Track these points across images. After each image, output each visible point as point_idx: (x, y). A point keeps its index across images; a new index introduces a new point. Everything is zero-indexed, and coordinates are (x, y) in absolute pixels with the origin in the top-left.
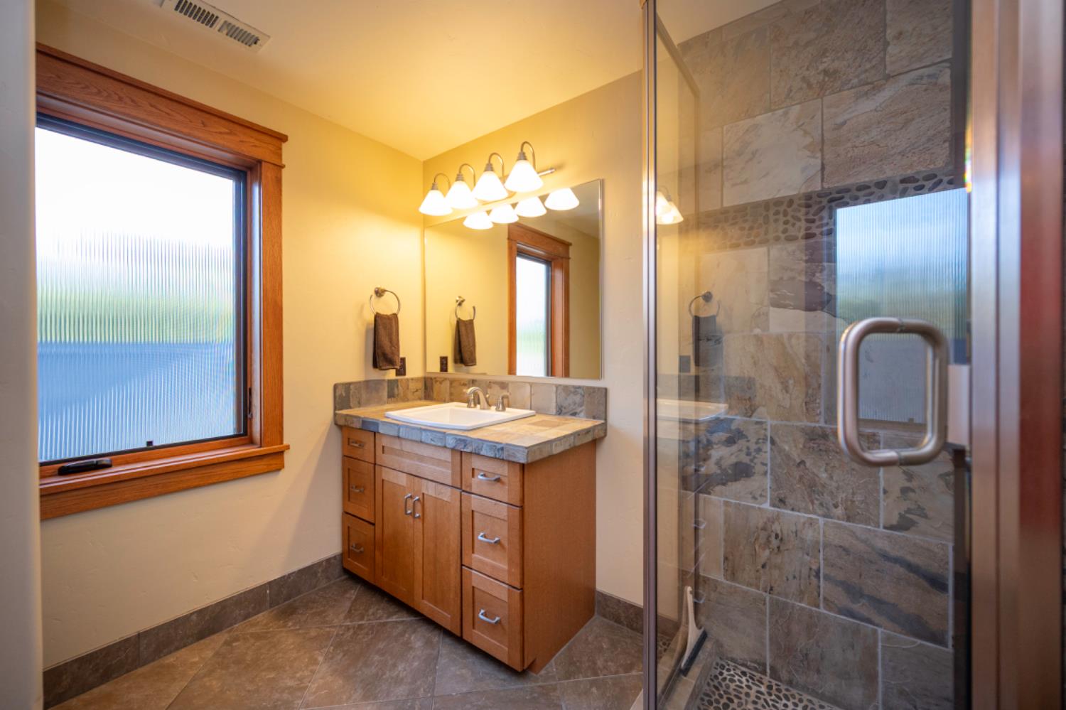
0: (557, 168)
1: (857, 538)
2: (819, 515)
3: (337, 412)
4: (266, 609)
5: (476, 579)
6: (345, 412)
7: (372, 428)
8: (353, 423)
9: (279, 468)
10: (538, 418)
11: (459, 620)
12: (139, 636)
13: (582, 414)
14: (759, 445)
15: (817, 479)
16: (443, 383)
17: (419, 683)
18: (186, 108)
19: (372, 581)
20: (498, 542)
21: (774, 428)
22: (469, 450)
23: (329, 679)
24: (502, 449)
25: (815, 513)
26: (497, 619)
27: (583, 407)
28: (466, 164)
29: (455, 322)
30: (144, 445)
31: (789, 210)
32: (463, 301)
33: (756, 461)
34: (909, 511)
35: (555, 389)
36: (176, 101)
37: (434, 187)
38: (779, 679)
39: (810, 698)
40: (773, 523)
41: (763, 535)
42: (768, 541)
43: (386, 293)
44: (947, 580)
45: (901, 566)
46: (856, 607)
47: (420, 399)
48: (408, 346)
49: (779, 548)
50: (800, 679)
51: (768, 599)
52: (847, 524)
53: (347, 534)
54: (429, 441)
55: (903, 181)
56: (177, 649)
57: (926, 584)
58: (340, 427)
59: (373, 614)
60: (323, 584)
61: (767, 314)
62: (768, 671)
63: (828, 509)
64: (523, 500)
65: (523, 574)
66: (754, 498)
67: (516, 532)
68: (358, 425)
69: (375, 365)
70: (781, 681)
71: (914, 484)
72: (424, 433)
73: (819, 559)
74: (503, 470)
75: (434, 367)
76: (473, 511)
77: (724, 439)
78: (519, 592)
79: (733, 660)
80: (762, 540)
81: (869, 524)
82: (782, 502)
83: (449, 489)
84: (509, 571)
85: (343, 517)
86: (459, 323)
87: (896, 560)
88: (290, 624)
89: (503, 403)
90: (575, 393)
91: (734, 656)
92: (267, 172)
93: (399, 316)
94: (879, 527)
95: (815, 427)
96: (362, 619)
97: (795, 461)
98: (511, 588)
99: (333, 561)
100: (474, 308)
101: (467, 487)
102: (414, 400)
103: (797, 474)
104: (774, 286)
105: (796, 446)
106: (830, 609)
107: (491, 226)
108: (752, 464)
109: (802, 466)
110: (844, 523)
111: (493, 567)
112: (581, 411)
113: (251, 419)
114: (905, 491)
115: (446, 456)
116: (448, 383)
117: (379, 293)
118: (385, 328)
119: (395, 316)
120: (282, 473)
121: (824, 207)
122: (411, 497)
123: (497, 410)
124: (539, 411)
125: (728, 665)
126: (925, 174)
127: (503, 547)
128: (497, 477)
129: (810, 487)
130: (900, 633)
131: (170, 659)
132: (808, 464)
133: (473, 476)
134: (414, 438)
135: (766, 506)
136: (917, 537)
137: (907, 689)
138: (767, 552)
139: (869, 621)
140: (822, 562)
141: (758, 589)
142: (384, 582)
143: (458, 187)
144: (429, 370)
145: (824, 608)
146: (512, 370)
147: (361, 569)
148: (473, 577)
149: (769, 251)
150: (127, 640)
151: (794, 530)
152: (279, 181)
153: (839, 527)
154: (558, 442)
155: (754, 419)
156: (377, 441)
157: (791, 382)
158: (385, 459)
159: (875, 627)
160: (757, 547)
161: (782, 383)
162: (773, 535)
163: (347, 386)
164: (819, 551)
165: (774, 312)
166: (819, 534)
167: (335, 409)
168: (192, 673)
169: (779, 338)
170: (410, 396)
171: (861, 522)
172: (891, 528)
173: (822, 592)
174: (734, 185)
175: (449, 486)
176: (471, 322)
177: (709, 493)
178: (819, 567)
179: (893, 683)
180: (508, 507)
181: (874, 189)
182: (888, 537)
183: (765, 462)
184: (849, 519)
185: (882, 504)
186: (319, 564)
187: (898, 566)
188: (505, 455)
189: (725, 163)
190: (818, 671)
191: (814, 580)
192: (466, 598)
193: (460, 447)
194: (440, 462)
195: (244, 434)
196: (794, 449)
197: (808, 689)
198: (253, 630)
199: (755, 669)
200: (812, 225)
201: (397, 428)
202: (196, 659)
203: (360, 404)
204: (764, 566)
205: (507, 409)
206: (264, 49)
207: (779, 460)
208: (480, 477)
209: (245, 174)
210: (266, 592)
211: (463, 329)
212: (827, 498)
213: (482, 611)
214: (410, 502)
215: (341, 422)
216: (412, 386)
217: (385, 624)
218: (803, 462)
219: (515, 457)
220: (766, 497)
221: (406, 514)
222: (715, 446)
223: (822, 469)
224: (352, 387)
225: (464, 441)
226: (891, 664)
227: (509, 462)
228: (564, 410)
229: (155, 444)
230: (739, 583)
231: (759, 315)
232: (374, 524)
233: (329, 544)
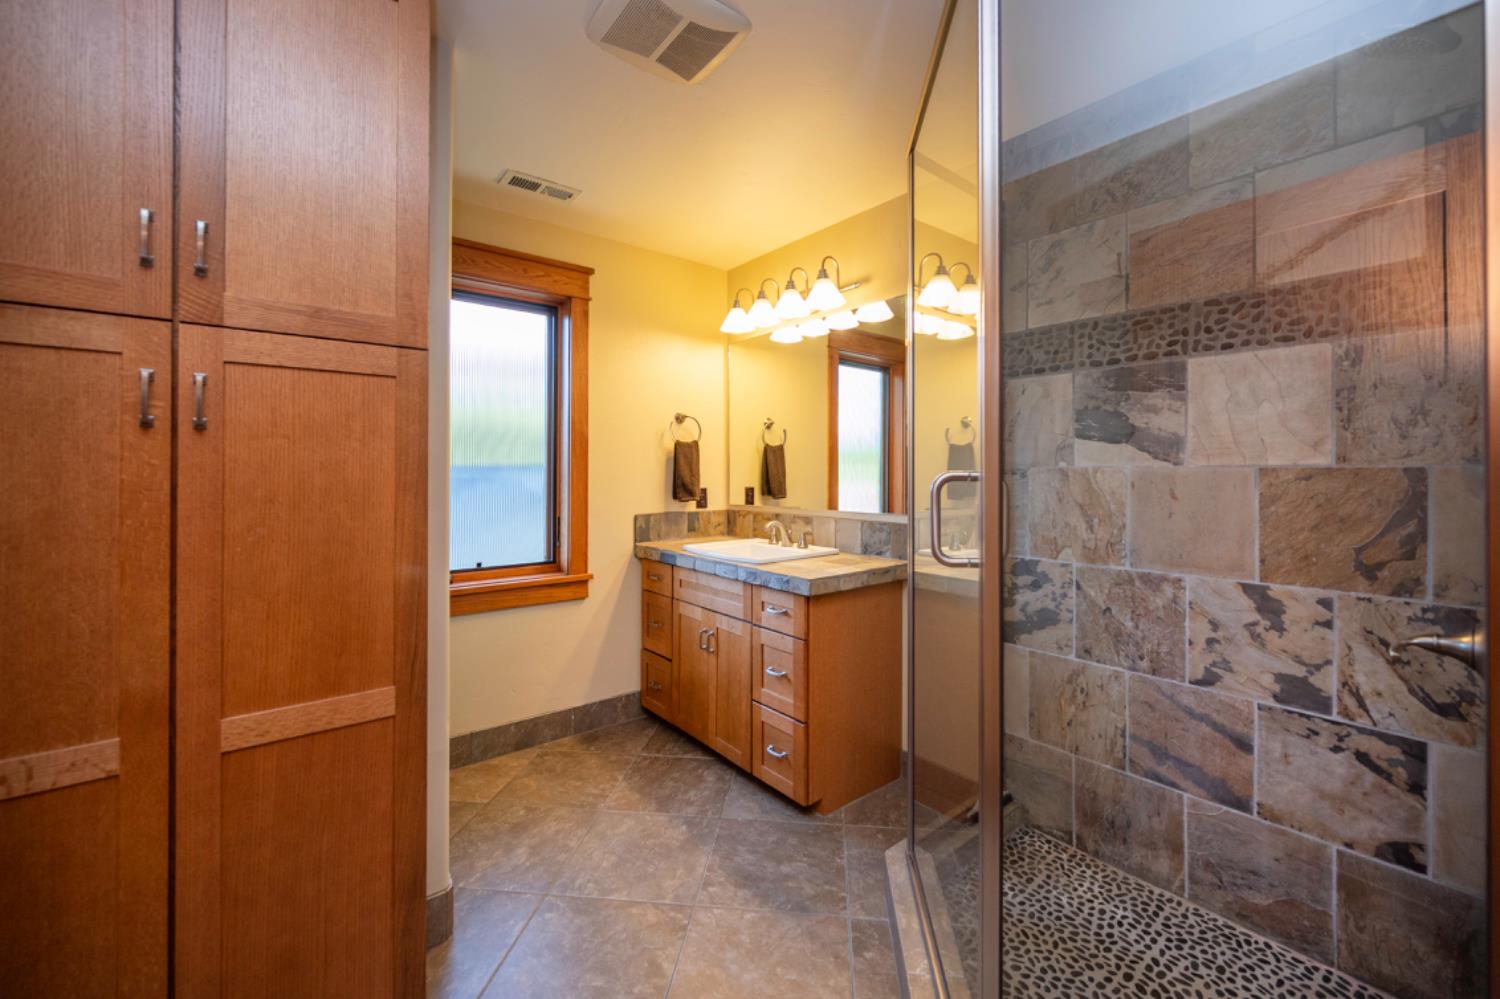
0: (864, 280)
1: (1163, 694)
2: (1124, 668)
3: (638, 544)
4: (570, 735)
5: (766, 715)
6: (645, 544)
7: (670, 561)
8: (651, 555)
9: (583, 597)
10: (843, 556)
11: (749, 757)
12: (473, 735)
13: (888, 554)
14: (1065, 590)
15: (1122, 627)
16: (747, 517)
17: (708, 807)
18: (511, 259)
19: (669, 720)
20: (785, 676)
21: (1081, 572)
22: (758, 583)
23: (627, 792)
24: (788, 582)
25: (1121, 665)
26: (784, 753)
27: (890, 546)
28: (770, 279)
29: (763, 449)
30: (475, 566)
31: (1094, 333)
32: (771, 424)
33: (1062, 607)
34: (1214, 664)
35: (859, 525)
36: (503, 254)
37: (736, 304)
38: (1084, 849)
39: (1115, 869)
40: (1078, 676)
41: (1069, 689)
42: (1074, 697)
43: (687, 419)
44: (1252, 740)
45: (1207, 725)
46: (1162, 770)
47: (723, 534)
48: (710, 476)
49: (1084, 703)
50: (1106, 849)
51: (1073, 759)
52: (1153, 678)
53: (646, 671)
54: (722, 574)
55: (1206, 304)
56: (499, 755)
57: (1232, 747)
58: (641, 559)
59: (669, 750)
60: (622, 720)
61: (1071, 446)
62: (1074, 840)
63: (1133, 661)
64: (807, 633)
65: (807, 708)
66: (1060, 648)
67: (801, 665)
68: (656, 557)
69: (675, 496)
70: (1087, 852)
71: (1219, 635)
72: (718, 566)
73: (1124, 716)
74: (789, 603)
75: (739, 499)
76: (762, 645)
77: (1029, 582)
78: (803, 725)
79: (1039, 828)
80: (1068, 694)
81: (1173, 678)
82: (1087, 652)
83: (740, 623)
84: (795, 706)
85: (642, 656)
86: (767, 449)
87: (1203, 718)
88: (593, 748)
89: (805, 540)
90: (881, 530)
91: (1041, 824)
92: (576, 307)
93: (700, 443)
94: (1184, 681)
95: (1120, 571)
96: (658, 752)
97: (1100, 608)
98: (797, 723)
99: (632, 698)
100: (785, 431)
101: (757, 620)
102: (715, 535)
103: (1102, 622)
104: (1080, 415)
105: (1101, 591)
106: (1136, 772)
107: (800, 339)
108: (1058, 611)
109: (1108, 614)
110: (1149, 676)
111: (781, 701)
112: (887, 551)
113: (559, 547)
114: (1210, 642)
115: (738, 589)
116: (751, 517)
117: (680, 419)
118: (685, 457)
119: (696, 443)
120: (587, 601)
121: (1128, 331)
122: (706, 632)
123: (799, 547)
124: (844, 549)
125: (1034, 832)
126: (1228, 297)
127: (789, 680)
128: (784, 610)
129: (1116, 636)
130: (1205, 798)
131: (495, 761)
132: (1114, 612)
133: (763, 610)
134: (708, 571)
135: (1072, 657)
136: (1222, 693)
137: (1213, 861)
138: (1073, 709)
139: (1173, 785)
140: (1127, 719)
141: (1064, 749)
142: (680, 721)
143: (761, 305)
144: (732, 502)
145: (1131, 770)
146: (832, 504)
147: (659, 707)
148: (763, 712)
149: (1074, 377)
150: (463, 737)
151: (1099, 684)
152: (586, 314)
153: (1144, 681)
154: (848, 579)
155: (1060, 561)
156: (675, 575)
157: (1096, 521)
158: (682, 593)
159: (1180, 792)
160: (1063, 703)
161: (1087, 522)
162: (1079, 690)
163: (647, 517)
164: (1125, 707)
165: (1079, 444)
166: (1124, 688)
167: (635, 541)
168: (514, 773)
169: (1084, 473)
170: (712, 531)
171: (1166, 676)
172: (1197, 682)
173: (1128, 754)
174: (1039, 305)
175: (740, 619)
176: (781, 448)
177: (1014, 642)
178: (1125, 726)
179: (1199, 853)
180: (794, 642)
181: (1177, 312)
182: (1194, 693)
183: (1070, 608)
184: (1154, 672)
185: (1188, 656)
186: (619, 699)
187: (1204, 725)
188: (790, 589)
189: (1030, 281)
190: (1125, 841)
191: (1120, 741)
192: (758, 734)
193: (750, 580)
194: (733, 596)
195: (552, 563)
196: (1099, 594)
197: (1115, 860)
198: (559, 749)
199: (1062, 839)
200: (1117, 350)
201: (693, 560)
202: (515, 764)
203: (659, 537)
204: (1069, 724)
205: (810, 547)
206: (575, 202)
207: (1084, 607)
208: (768, 610)
209: (556, 309)
210: (570, 718)
211: (771, 457)
212: (1132, 648)
213: (771, 746)
214: (705, 636)
215: (641, 555)
216: (714, 520)
217: (680, 759)
218: (1108, 609)
219: (799, 589)
220: (1071, 647)
221: (701, 648)
222: (1021, 591)
223: (1128, 617)
224: (652, 519)
225: (754, 574)
226: (1198, 833)
227: (795, 594)
228: (870, 550)
229: (483, 566)
230: (1045, 742)
231: (1064, 447)
232: (670, 660)
233: (627, 681)
